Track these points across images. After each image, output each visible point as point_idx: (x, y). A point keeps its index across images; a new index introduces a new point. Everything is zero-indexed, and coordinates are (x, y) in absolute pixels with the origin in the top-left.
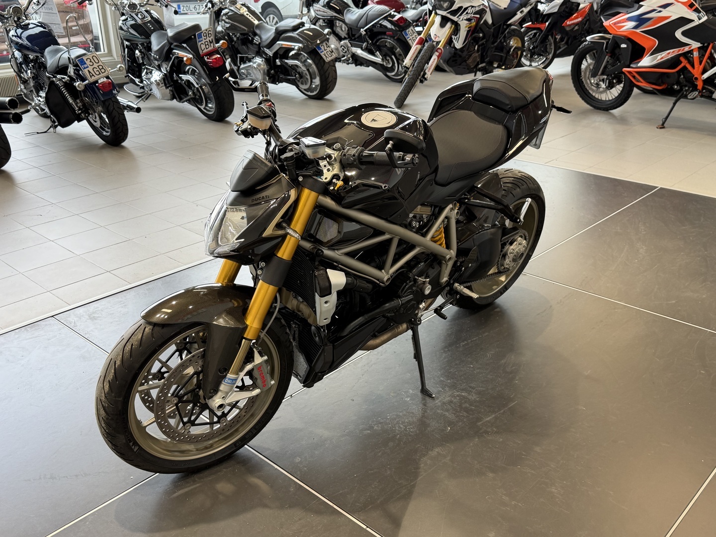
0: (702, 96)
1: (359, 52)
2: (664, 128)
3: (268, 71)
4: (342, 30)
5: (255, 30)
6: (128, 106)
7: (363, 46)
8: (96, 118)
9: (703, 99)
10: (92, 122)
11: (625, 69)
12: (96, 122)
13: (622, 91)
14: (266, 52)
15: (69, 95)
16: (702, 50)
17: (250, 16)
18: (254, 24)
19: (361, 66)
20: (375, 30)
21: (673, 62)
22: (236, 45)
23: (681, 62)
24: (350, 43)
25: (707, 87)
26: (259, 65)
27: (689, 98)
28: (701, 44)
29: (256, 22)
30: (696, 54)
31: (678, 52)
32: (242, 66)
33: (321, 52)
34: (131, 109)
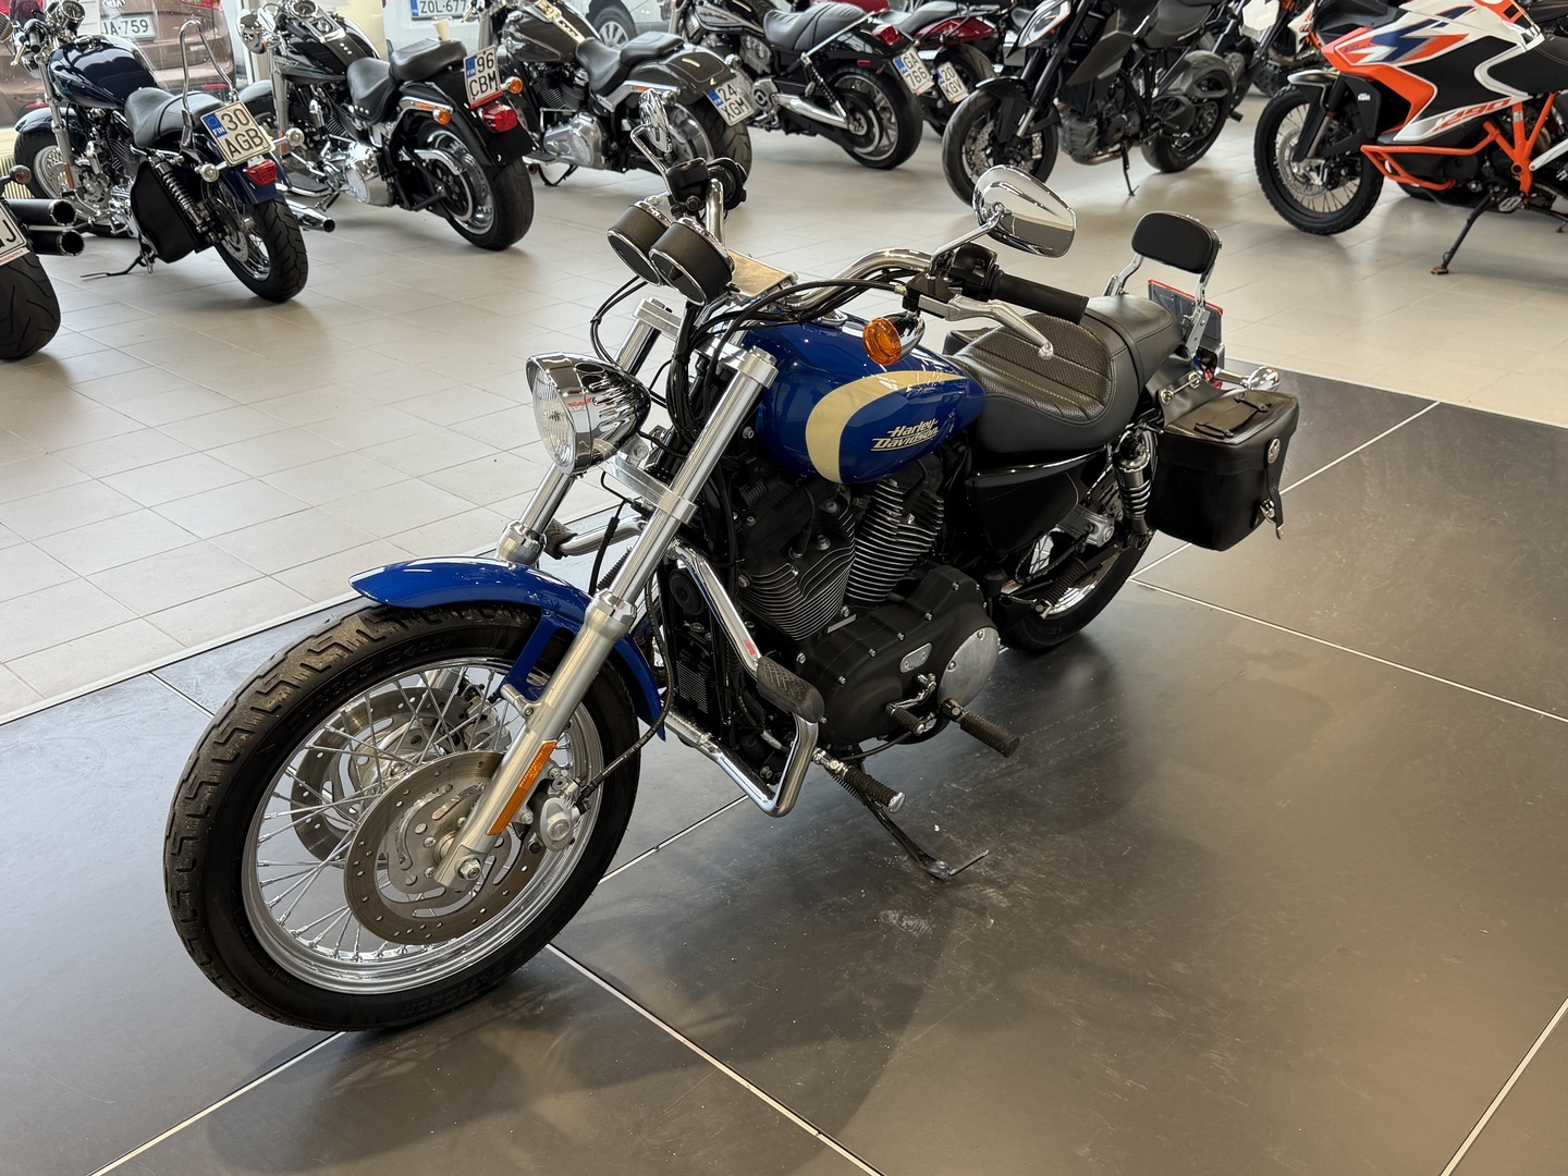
0: (1529, 206)
1: (795, 103)
2: (1447, 273)
3: (605, 144)
4: (758, 54)
5: (578, 56)
6: (307, 218)
7: (806, 91)
8: (238, 242)
9: (1530, 212)
10: (231, 251)
11: (1365, 148)
12: (238, 250)
13: (1356, 195)
14: (601, 102)
15: (183, 193)
16: (1532, 107)
17: (566, 26)
18: (574, 42)
19: (798, 133)
20: (832, 55)
21: (1468, 134)
22: (537, 88)
23: (1487, 134)
24: (775, 83)
25: (1540, 186)
26: (585, 131)
27: (1501, 209)
28: (1529, 94)
29: (580, 39)
30: (1518, 116)
31: (1480, 112)
32: (550, 133)
33: (718, 105)
34: (313, 223)
